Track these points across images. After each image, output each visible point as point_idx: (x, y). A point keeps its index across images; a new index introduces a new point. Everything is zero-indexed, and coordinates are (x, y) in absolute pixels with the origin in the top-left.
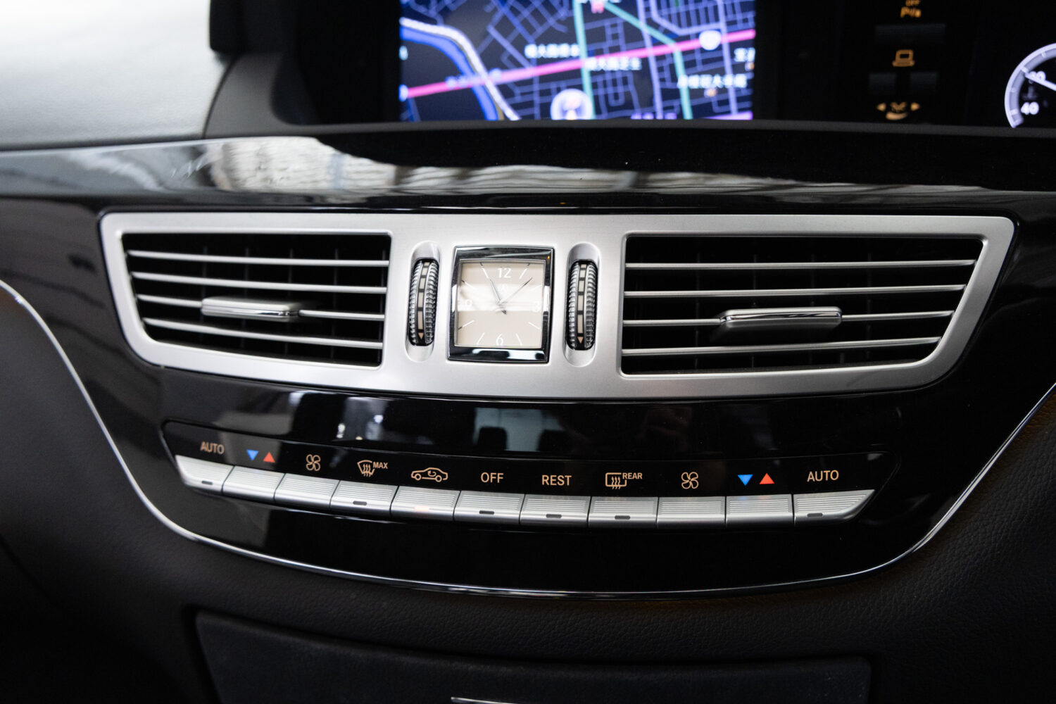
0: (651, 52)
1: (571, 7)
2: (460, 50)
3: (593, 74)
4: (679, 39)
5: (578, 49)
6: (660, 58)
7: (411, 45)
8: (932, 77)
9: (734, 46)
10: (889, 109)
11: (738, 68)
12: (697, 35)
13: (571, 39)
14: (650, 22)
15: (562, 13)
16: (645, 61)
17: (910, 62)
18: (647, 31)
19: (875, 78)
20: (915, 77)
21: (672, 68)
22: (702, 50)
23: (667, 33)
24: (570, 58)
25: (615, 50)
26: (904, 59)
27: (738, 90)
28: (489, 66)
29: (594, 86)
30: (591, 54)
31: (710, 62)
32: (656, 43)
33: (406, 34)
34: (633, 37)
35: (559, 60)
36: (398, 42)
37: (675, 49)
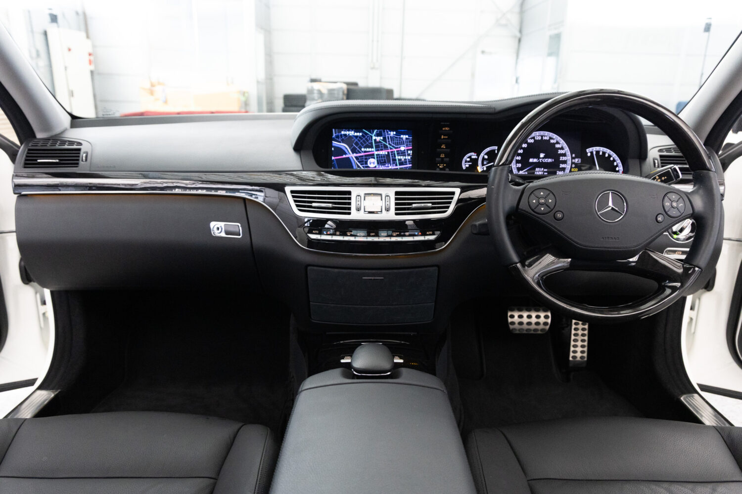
0: (390, 151)
1: (372, 140)
2: (346, 149)
3: (377, 155)
4: (396, 148)
5: (374, 149)
6: (392, 152)
7: (335, 147)
8: (447, 159)
9: (408, 150)
10: (440, 165)
11: (409, 155)
12: (400, 147)
13: (372, 147)
14: (389, 144)
15: (370, 141)
16: (388, 152)
17: (444, 156)
18: (389, 146)
19: (437, 159)
20: (445, 159)
21: (394, 154)
22: (401, 151)
23: (393, 146)
24: (372, 151)
25: (382, 150)
26: (442, 156)
27: (409, 159)
28: (353, 153)
29: (377, 158)
30: (376, 151)
31: (403, 153)
32: (391, 149)
33: (333, 145)
34: (386, 147)
35: (369, 152)
36: (332, 146)
37: (395, 150)
